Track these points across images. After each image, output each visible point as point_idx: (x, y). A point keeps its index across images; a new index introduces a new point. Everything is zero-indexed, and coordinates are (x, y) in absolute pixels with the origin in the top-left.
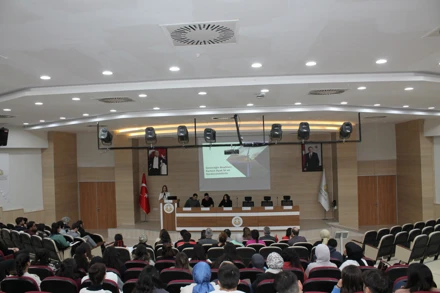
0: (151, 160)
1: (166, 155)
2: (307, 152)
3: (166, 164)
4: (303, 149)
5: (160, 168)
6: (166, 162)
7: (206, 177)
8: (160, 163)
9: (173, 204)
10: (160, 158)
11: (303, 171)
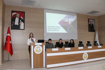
0: (13, 19)
1: (24, 17)
2: (90, 23)
3: (24, 22)
4: (89, 22)
5: (19, 25)
6: (23, 21)
7: (48, 32)
8: (19, 22)
9: (42, 46)
10: (20, 19)
11: (89, 31)
